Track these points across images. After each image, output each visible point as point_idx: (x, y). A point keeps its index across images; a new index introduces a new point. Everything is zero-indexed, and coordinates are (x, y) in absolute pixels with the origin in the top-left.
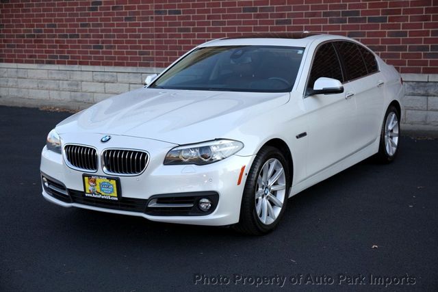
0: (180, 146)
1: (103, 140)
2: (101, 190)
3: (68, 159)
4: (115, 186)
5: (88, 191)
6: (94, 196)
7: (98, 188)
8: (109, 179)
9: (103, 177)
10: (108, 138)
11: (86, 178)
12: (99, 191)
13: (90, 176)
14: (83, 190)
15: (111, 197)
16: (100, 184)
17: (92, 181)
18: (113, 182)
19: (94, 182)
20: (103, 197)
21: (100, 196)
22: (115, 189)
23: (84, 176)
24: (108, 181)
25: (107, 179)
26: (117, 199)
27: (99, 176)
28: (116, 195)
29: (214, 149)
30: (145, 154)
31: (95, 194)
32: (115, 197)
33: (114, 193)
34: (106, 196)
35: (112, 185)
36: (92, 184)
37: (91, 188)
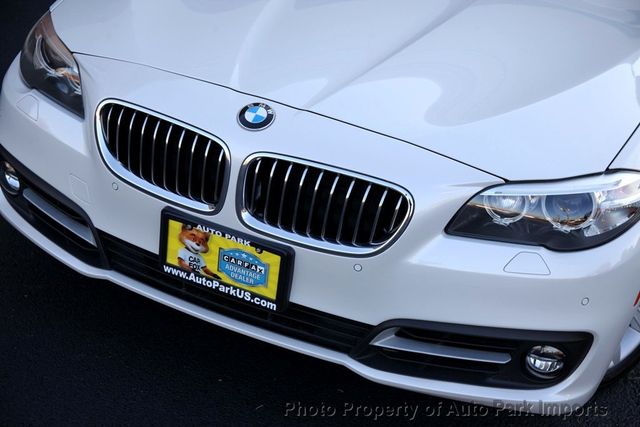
0: (507, 182)
1: (249, 117)
2: (221, 268)
3: (111, 147)
4: (275, 270)
5: (172, 259)
6: (192, 277)
7: (210, 262)
8: (260, 245)
9: (237, 234)
10: (262, 113)
11: (175, 227)
12: (213, 268)
13: (189, 222)
14: (156, 251)
15: (253, 295)
16: (222, 253)
17: (194, 238)
18: (273, 261)
19: (204, 241)
20: (222, 289)
21: (215, 284)
22: (274, 277)
23: (167, 215)
24: (252, 250)
25: (251, 244)
26: (273, 306)
27: (225, 231)
28: (273, 296)
29: (599, 199)
30: (394, 195)
31: (197, 275)
32: (268, 300)
33: (266, 286)
34: (235, 288)
35: (263, 265)
36: (194, 245)
37: (186, 255)
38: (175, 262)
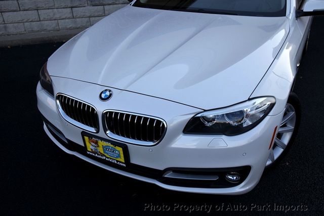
0: (205, 111)
1: (103, 96)
2: (104, 152)
4: (122, 153)
6: (96, 155)
7: (101, 150)
8: (115, 144)
11: (86, 138)
12: (102, 152)
15: (117, 161)
16: (103, 147)
17: (93, 142)
18: (120, 149)
19: (96, 143)
20: (107, 159)
21: (104, 158)
22: (122, 155)
23: (83, 134)
24: (112, 146)
25: (111, 144)
26: (125, 165)
27: (102, 139)
28: (124, 162)
29: (247, 111)
31: (98, 154)
32: (122, 163)
33: (121, 158)
34: (111, 159)
35: (118, 151)
36: (93, 144)
37: (93, 148)
38: (90, 150)
